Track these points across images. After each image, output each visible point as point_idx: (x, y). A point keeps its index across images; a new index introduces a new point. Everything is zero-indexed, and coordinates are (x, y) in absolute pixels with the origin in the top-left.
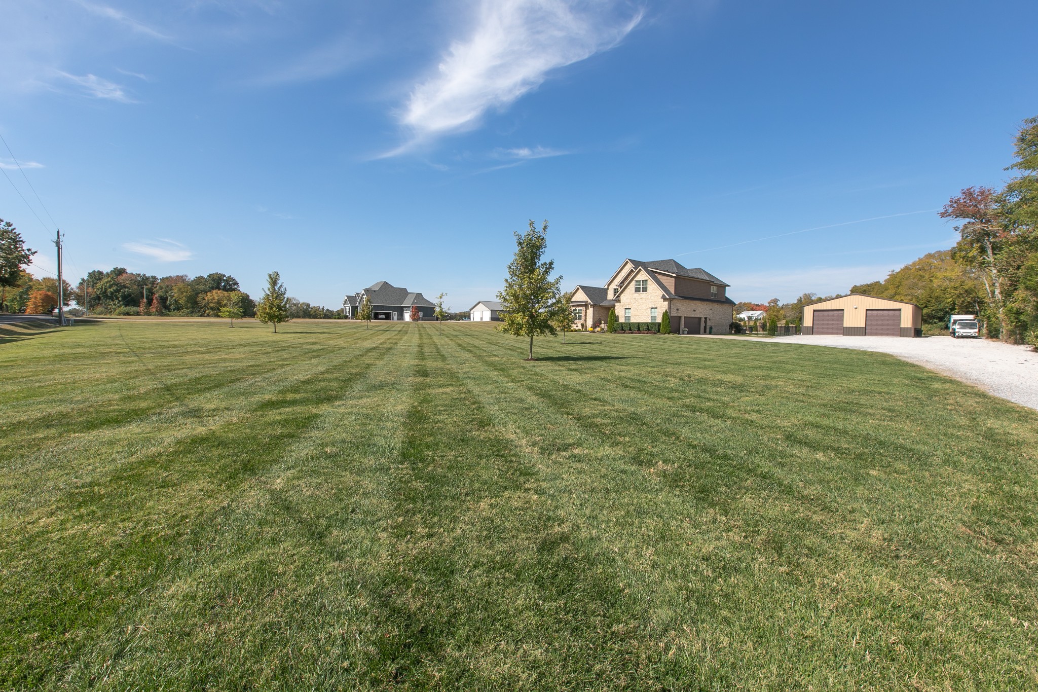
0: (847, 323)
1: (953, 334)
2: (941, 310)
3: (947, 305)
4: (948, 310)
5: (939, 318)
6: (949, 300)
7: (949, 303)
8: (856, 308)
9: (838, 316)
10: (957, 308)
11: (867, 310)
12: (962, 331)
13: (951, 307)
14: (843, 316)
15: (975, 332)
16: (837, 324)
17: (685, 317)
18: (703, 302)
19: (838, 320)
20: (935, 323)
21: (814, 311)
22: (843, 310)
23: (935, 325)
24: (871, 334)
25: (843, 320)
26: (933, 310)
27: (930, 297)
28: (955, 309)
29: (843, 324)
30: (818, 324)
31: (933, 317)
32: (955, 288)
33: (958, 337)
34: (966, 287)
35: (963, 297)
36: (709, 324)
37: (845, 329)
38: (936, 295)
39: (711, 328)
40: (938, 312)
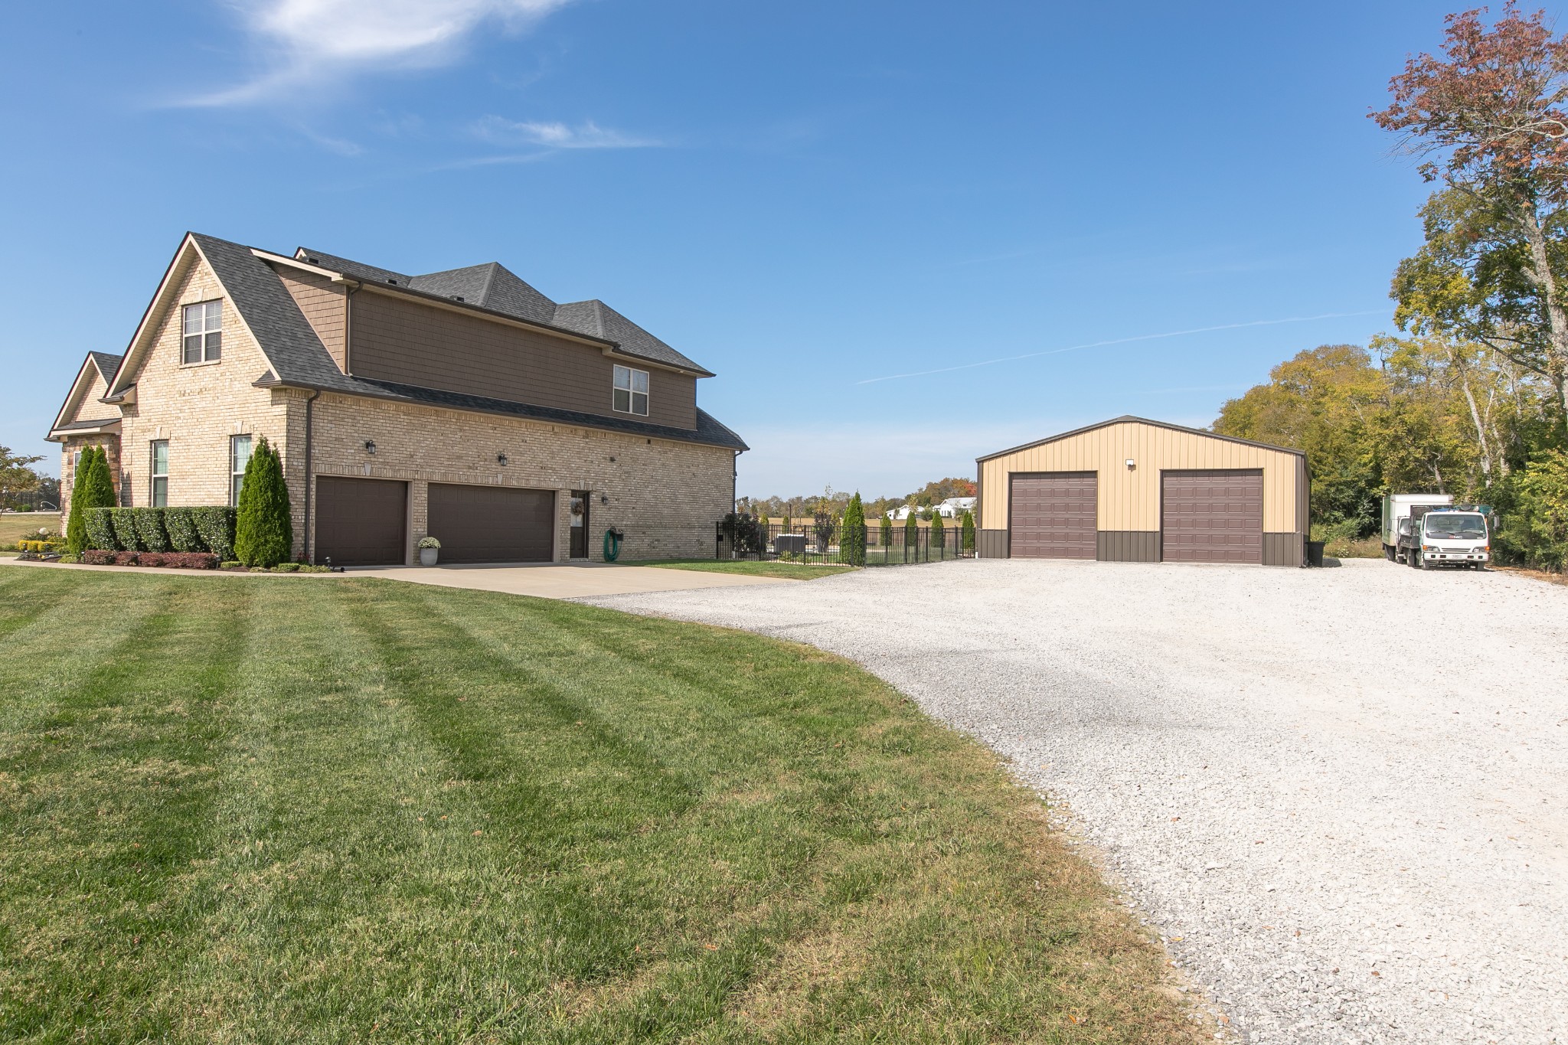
0: (1109, 519)
1: (1409, 553)
2: (1348, 484)
3: (1363, 470)
4: (1362, 484)
5: (1344, 506)
6: (1366, 458)
7: (1365, 465)
8: (1132, 467)
9: (1081, 492)
10: (1386, 480)
11: (1164, 473)
12: (1442, 544)
13: (1371, 476)
14: (1095, 494)
15: (1481, 549)
16: (1081, 522)
17: (432, 486)
18: (558, 427)
19: (1081, 508)
20: (1337, 521)
21: (1012, 476)
22: (1093, 474)
23: (1336, 526)
24: (1180, 557)
25: (1095, 508)
26: (1331, 485)
27: (1322, 450)
28: (1382, 483)
29: (1095, 522)
30: (1025, 522)
31: (1332, 504)
32: (1384, 422)
33: (1432, 566)
34: (1410, 419)
35: (1404, 447)
36: (601, 518)
37: (1102, 537)
38: (1336, 443)
39: (614, 536)
40: (1342, 492)
